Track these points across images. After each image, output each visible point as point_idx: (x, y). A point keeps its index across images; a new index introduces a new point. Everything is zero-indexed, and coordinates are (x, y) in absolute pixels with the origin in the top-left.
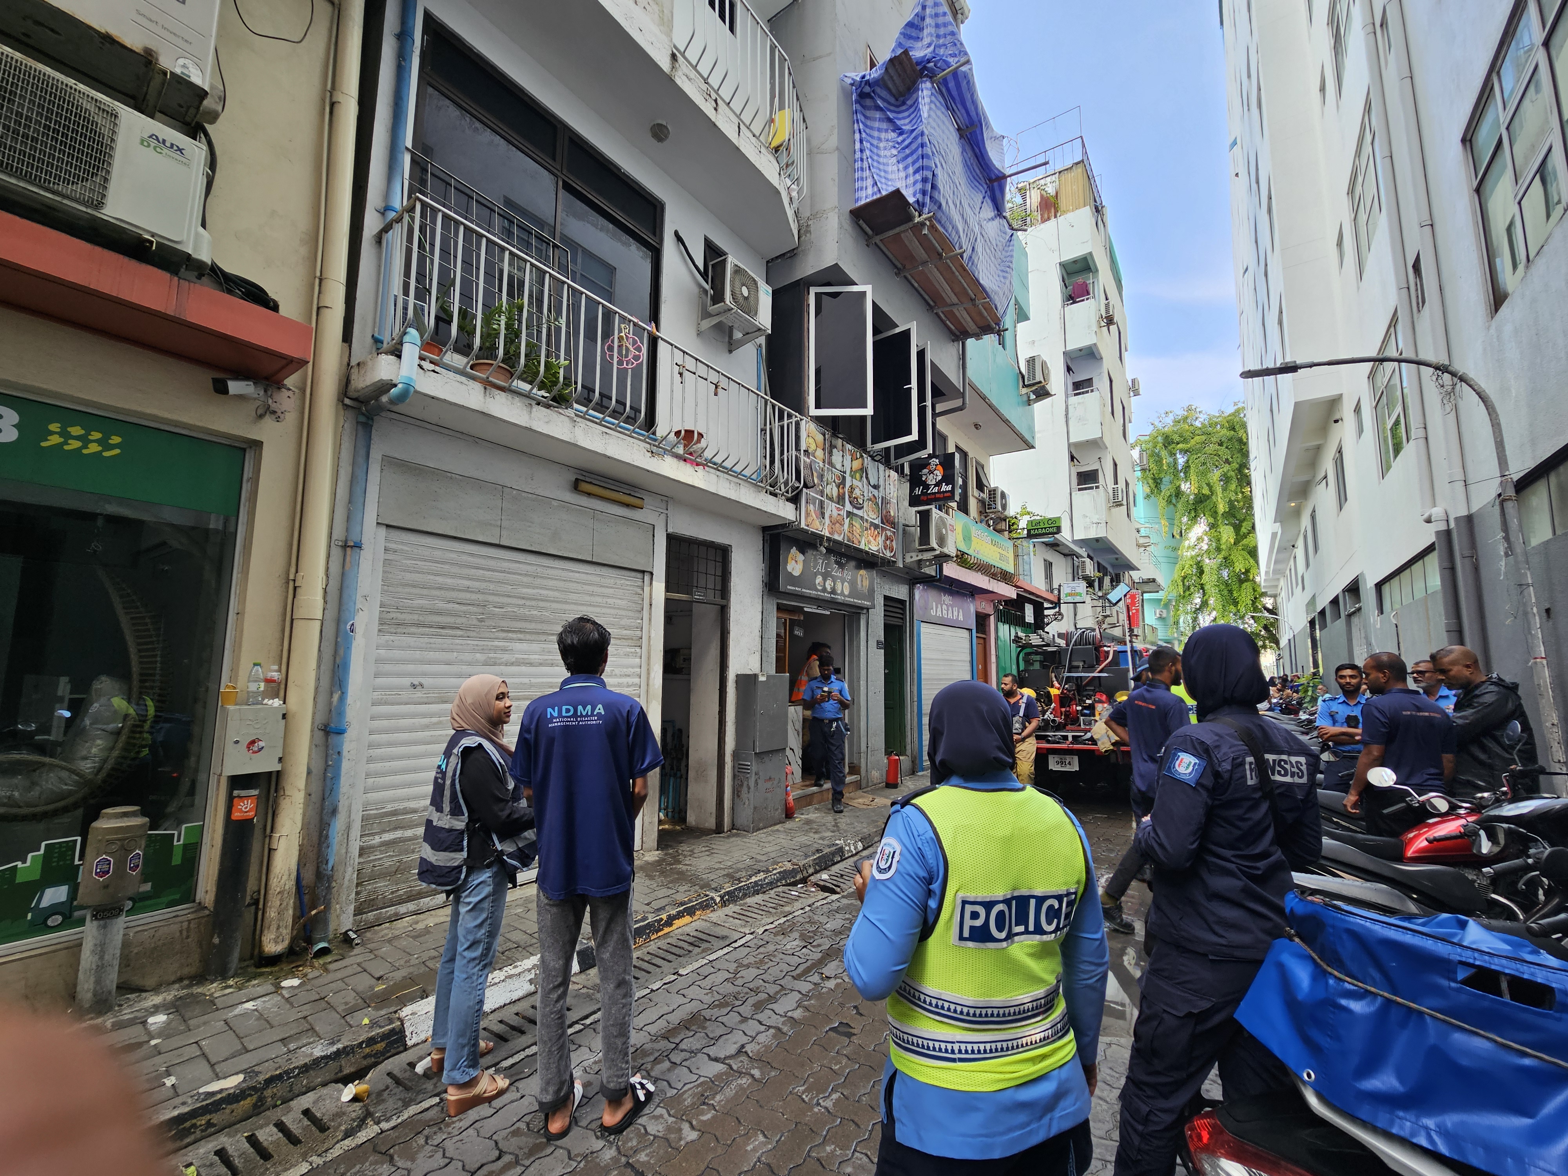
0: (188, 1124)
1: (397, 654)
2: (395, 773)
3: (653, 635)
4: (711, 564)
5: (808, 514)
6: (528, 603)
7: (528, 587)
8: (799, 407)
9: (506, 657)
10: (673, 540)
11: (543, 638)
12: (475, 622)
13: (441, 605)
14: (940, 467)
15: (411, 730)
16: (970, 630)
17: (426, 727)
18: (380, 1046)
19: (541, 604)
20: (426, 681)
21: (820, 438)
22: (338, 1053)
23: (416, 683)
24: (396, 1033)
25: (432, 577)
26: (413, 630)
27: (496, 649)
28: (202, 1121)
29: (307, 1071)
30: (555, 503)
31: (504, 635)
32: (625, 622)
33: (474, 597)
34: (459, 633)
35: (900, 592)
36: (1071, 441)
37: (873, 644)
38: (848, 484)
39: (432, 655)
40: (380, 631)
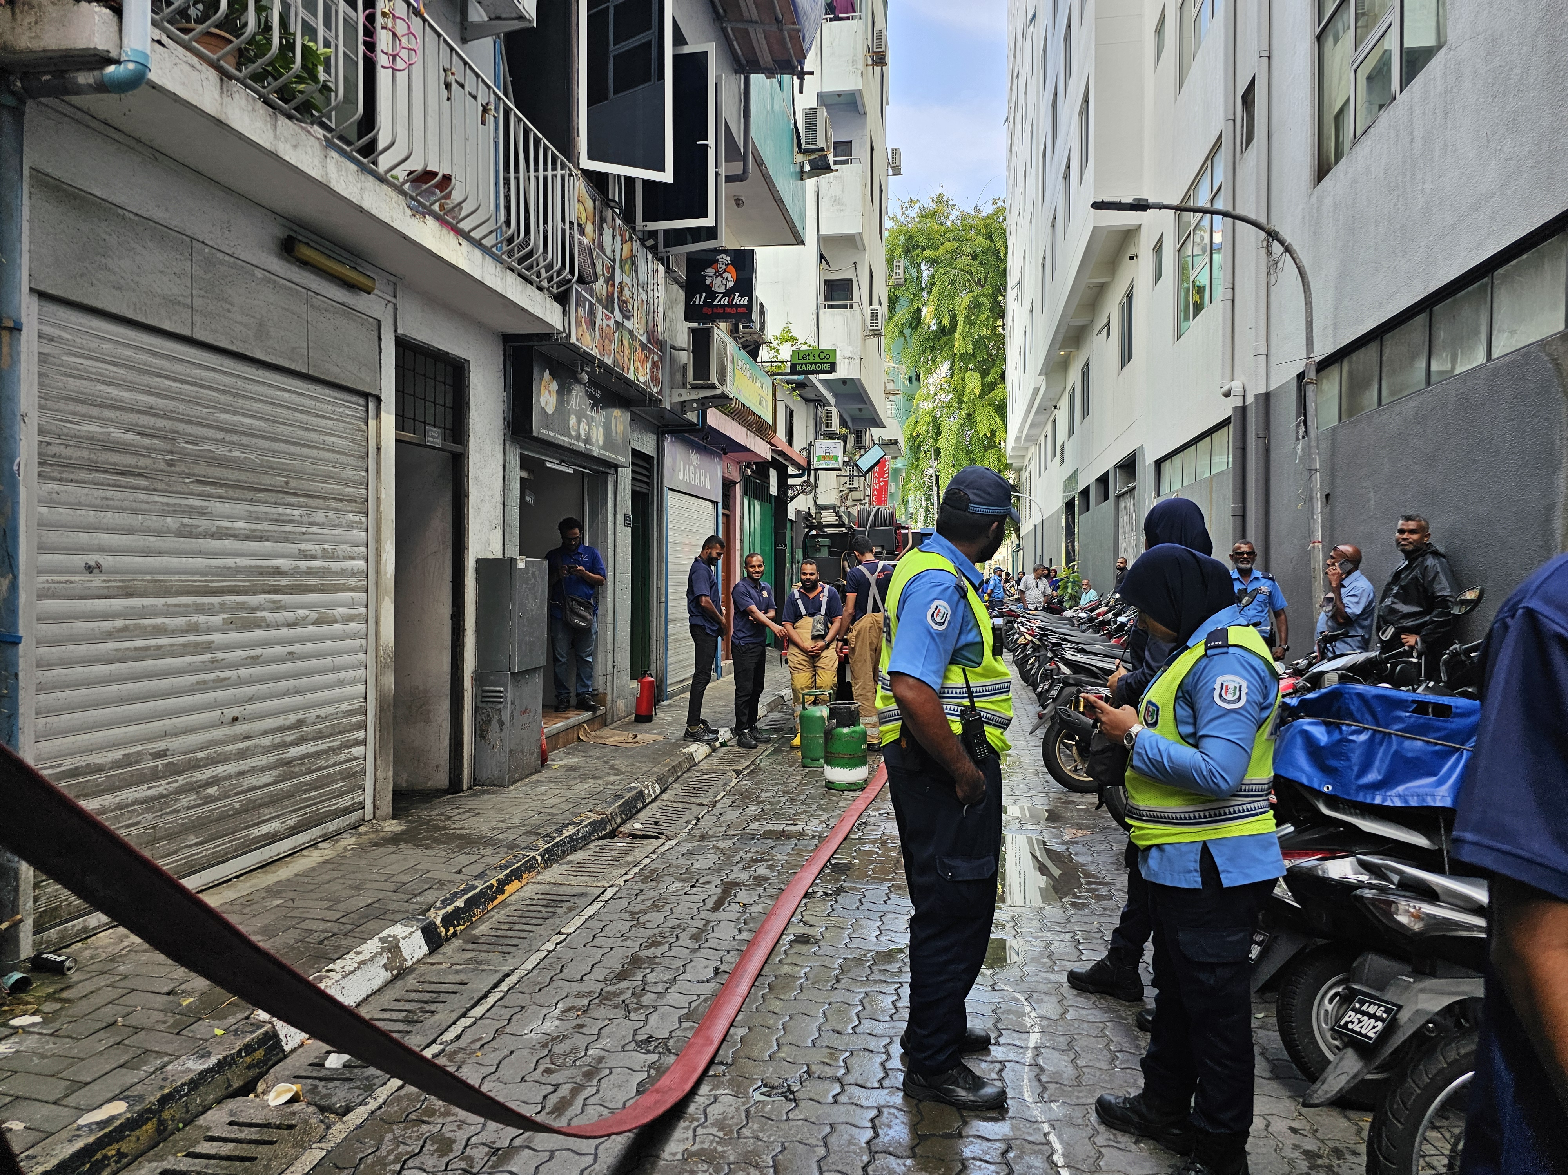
0: (98, 1156)
1: (65, 514)
2: (71, 708)
3: (383, 496)
4: (440, 388)
5: (579, 324)
6: (228, 437)
7: (226, 411)
8: (568, 149)
9: (204, 524)
10: (403, 345)
11: (249, 495)
12: (162, 466)
13: (117, 434)
14: (731, 268)
15: (90, 639)
16: (715, 503)
17: (109, 636)
18: (259, 1054)
19: (245, 440)
20: (106, 561)
21: (589, 203)
22: (220, 1066)
23: (92, 563)
24: (271, 1038)
25: (103, 387)
26: (83, 475)
27: (191, 511)
28: (111, 1151)
29: (196, 1088)
30: (259, 274)
31: (200, 488)
32: (347, 473)
33: (160, 423)
34: (143, 482)
35: (646, 444)
36: (823, 232)
37: (620, 519)
38: (618, 280)
39: (109, 518)
40: (39, 475)
